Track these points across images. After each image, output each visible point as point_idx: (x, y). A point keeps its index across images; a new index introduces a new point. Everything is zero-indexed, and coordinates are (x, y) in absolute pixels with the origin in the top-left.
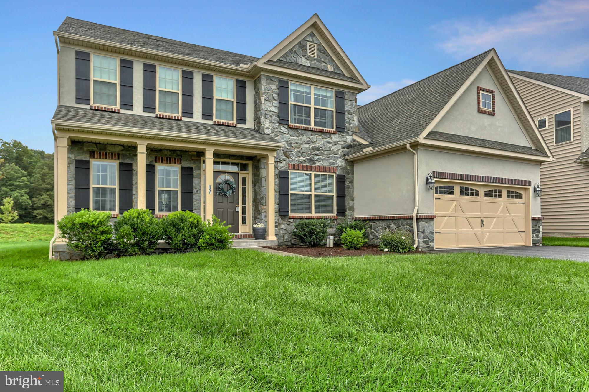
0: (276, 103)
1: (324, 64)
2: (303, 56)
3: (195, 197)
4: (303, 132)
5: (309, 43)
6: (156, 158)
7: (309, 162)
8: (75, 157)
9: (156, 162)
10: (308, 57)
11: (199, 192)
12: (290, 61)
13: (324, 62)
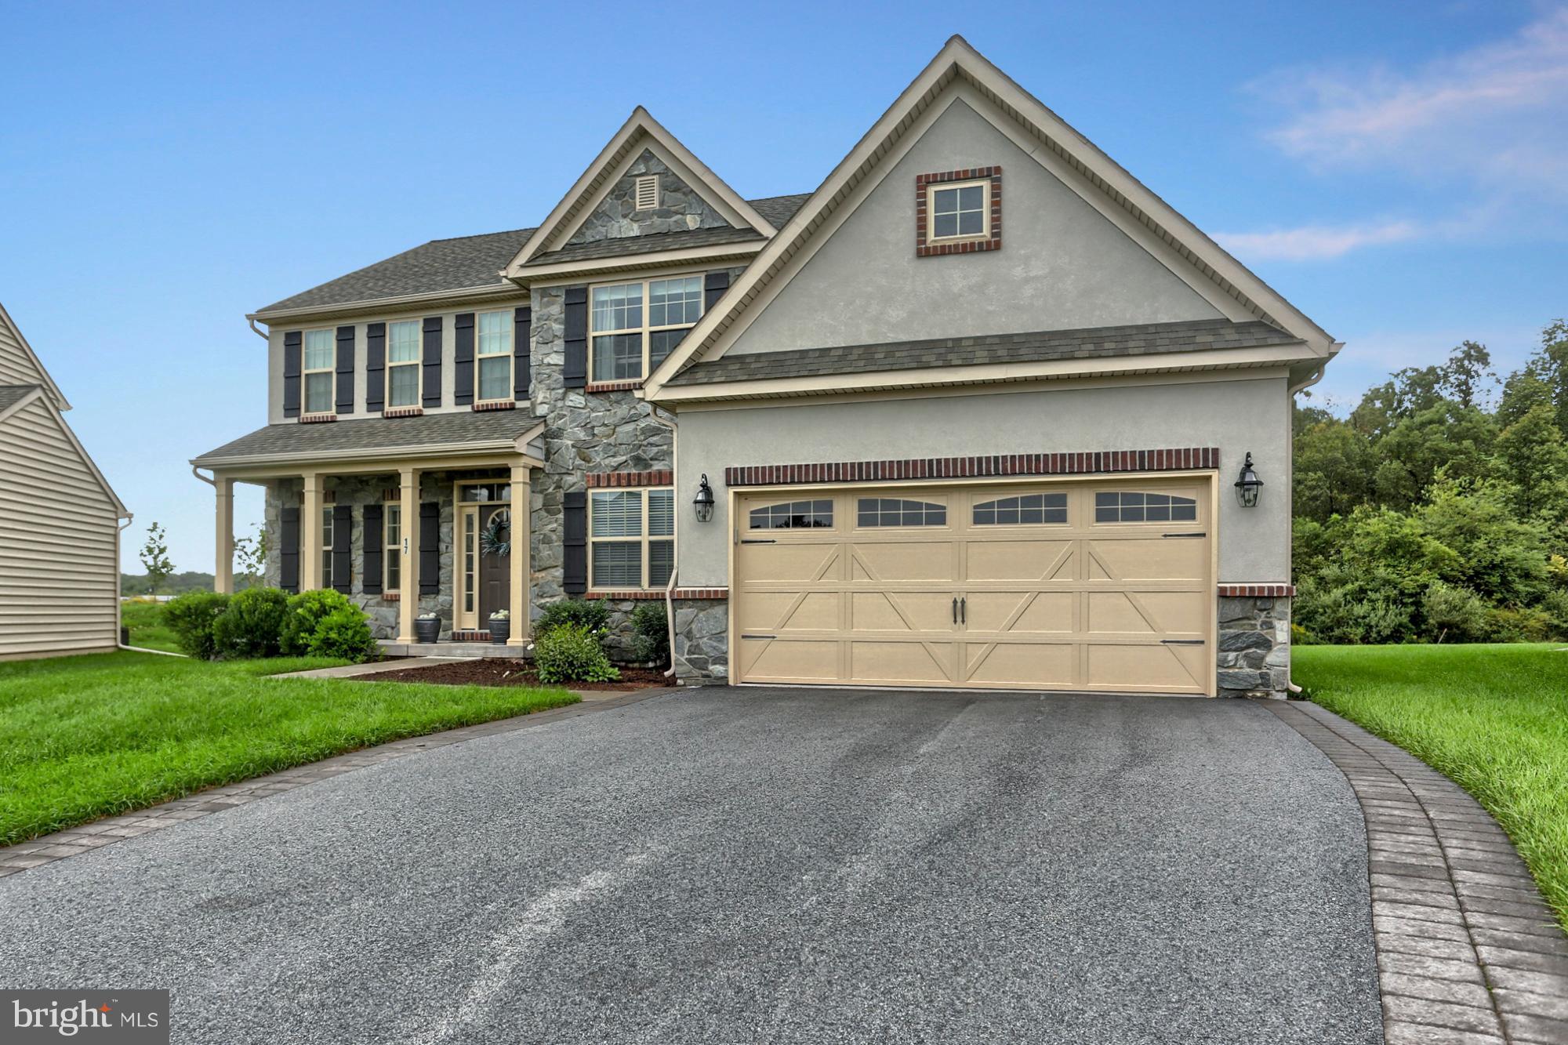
0: (560, 344)
1: (680, 216)
2: (625, 216)
3: (443, 560)
4: (620, 396)
5: (638, 180)
6: (384, 492)
7: (635, 465)
8: (283, 504)
9: (384, 499)
10: (636, 214)
11: (449, 550)
12: (592, 240)
13: (677, 213)
